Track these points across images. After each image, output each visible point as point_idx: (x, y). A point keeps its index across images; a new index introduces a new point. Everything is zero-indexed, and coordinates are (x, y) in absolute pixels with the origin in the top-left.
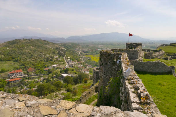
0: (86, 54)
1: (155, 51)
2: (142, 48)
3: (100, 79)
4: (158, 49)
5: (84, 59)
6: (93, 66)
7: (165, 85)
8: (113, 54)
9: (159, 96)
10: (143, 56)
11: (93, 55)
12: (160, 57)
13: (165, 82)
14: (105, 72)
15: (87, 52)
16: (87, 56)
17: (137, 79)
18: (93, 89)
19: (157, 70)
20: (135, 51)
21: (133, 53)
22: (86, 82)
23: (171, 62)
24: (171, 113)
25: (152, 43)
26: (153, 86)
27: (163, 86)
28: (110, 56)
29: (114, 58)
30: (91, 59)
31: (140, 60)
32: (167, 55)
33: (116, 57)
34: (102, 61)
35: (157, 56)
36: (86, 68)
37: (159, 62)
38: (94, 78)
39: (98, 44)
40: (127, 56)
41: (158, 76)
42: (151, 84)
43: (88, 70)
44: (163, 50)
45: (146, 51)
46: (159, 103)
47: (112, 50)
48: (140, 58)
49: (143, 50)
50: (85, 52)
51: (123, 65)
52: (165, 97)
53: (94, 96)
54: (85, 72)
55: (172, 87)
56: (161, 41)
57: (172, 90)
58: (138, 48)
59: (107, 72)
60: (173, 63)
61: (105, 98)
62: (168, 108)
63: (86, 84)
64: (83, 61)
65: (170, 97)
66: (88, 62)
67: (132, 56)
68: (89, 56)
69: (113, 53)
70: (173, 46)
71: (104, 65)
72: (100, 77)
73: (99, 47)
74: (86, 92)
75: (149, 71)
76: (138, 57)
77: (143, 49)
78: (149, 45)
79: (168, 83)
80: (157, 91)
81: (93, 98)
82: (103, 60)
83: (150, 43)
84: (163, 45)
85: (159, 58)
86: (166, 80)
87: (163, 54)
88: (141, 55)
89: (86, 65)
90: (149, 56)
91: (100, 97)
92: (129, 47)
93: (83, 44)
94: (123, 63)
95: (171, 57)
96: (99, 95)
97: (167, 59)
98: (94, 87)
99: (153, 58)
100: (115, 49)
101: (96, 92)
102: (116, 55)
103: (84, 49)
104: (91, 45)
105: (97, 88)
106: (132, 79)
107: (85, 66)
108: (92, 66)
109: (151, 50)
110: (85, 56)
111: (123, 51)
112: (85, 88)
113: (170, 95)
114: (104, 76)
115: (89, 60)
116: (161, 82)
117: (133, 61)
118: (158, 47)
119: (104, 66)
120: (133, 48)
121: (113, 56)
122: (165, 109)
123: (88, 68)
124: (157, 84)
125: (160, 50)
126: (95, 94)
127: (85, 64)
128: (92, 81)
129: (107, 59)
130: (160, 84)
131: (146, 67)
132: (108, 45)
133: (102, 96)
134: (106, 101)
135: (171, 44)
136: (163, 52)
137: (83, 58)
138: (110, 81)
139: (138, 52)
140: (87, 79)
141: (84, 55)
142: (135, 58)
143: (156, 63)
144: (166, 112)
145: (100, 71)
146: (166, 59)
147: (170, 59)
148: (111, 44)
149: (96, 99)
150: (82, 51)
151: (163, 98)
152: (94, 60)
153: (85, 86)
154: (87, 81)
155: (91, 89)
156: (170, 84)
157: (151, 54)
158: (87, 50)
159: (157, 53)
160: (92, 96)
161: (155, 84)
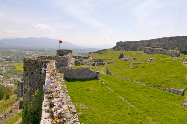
0: (8, 61)
1: (85, 58)
2: (72, 55)
3: (25, 92)
4: (87, 56)
5: (5, 69)
6: (19, 77)
7: (92, 90)
8: (40, 62)
9: (87, 102)
10: (73, 63)
11: (18, 63)
12: (89, 63)
13: (92, 87)
14: (31, 83)
15: (10, 59)
16: (10, 64)
17: (58, 91)
18: (16, 106)
19: (86, 77)
20: (65, 58)
21: (63, 60)
22: (8, 97)
23: (98, 68)
24: (96, 117)
25: (83, 50)
26: (82, 93)
27: (90, 92)
28: (36, 64)
29: (41, 66)
30: (15, 68)
31: (70, 67)
32: (94, 61)
33: (43, 65)
34: (26, 71)
35: (87, 63)
36: (9, 80)
37: (86, 69)
38: (19, 91)
39: (26, 50)
40: (54, 64)
41: (87, 82)
42: (80, 91)
43: (12, 82)
44: (91, 57)
45: (77, 58)
46: (87, 109)
47: (39, 57)
48: (70, 65)
49: (74, 57)
50: (7, 60)
51: (47, 74)
52: (91, 103)
53: (18, 115)
54: (8, 85)
55: (98, 91)
56: (90, 48)
57: (98, 94)
58: (69, 55)
59: (33, 83)
60: (99, 68)
61: (32, 115)
62: (94, 113)
63: (8, 100)
64: (5, 71)
65: (96, 101)
66: (12, 72)
67: (62, 63)
68: (14, 64)
69: (40, 60)
70: (99, 53)
71: (29, 74)
72: (25, 89)
73: (27, 53)
74: (5, 112)
75: (78, 78)
76: (68, 64)
77: (74, 55)
78: (80, 52)
79: (95, 88)
80: (85, 97)
81: (16, 117)
82: (27, 69)
83: (81, 50)
84: (91, 52)
85: (88, 65)
86: (93, 86)
87: (91, 61)
88: (71, 62)
89: (9, 75)
90: (79, 63)
91: (26, 114)
92: (59, 53)
93: (5, 49)
94: (47, 72)
95: (98, 63)
96: (24, 113)
97: (95, 65)
98: (17, 104)
99: (83, 64)
100: (43, 56)
101: (20, 108)
102: (44, 63)
103: (5, 56)
104: (16, 51)
105: (21, 103)
106: (52, 92)
107: (8, 77)
108: (17, 76)
109: (82, 57)
110: (7, 65)
111: (52, 58)
112: (7, 106)
113: (95, 100)
114: (30, 88)
115: (13, 69)
116: (88, 88)
117: (63, 69)
118: (88, 54)
119: (29, 77)
120: (64, 55)
121: (40, 63)
122: (92, 114)
123: (11, 79)
124: (85, 91)
125: (89, 57)
126: (20, 111)
127: (7, 75)
128: (17, 95)
129: (33, 67)
130: (88, 90)
131: (76, 74)
132: (37, 51)
133: (28, 113)
134: (33, 118)
135: (97, 51)
136: (91, 58)
137: (4, 67)
138: (36, 94)
139: (68, 59)
140: (9, 93)
141: (5, 63)
142: (65, 66)
143: (84, 69)
144: (92, 117)
145: (25, 83)
146: (93, 65)
147: (97, 65)
148: (42, 51)
149: (21, 118)
150: (3, 58)
151: (90, 104)
152: (20, 69)
153: (6, 103)
154: (10, 96)
155: (13, 106)
156: (96, 89)
157: (81, 61)
158: (11, 57)
159: (87, 60)
160: (15, 115)
161: (84, 91)
